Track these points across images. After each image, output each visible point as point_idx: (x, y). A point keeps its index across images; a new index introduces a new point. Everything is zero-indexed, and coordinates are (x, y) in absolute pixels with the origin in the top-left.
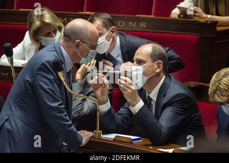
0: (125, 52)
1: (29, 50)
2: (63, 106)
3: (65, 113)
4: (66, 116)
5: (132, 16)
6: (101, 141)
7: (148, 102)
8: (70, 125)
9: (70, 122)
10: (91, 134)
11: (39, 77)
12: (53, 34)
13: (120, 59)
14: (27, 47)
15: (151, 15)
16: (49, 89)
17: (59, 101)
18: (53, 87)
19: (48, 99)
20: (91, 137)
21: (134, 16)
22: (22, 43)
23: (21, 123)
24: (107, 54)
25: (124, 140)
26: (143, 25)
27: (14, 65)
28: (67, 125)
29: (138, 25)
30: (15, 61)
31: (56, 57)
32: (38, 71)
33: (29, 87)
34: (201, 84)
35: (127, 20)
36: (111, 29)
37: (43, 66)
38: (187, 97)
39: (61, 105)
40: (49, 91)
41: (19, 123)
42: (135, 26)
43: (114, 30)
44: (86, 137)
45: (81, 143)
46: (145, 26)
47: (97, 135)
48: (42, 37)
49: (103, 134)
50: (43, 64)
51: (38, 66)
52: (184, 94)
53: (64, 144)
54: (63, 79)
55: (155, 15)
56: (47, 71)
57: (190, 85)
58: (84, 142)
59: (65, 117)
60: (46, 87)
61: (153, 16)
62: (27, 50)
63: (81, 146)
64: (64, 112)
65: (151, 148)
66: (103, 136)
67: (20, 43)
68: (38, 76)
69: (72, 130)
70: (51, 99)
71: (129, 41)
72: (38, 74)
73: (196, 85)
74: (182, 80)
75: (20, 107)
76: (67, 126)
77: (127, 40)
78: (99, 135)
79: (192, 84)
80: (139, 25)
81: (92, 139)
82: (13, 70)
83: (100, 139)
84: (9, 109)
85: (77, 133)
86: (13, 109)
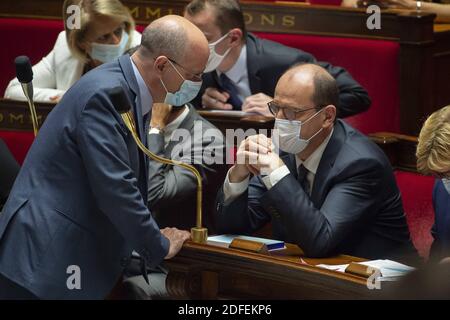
0: (255, 72)
1: (65, 69)
2: (134, 179)
3: (138, 193)
4: (138, 198)
5: (266, 4)
6: (206, 248)
7: (302, 178)
8: (147, 218)
9: (147, 212)
10: (185, 235)
11: (88, 121)
12: (114, 36)
13: (244, 86)
14: (61, 63)
15: (304, 1)
16: (107, 145)
17: (127, 169)
18: (116, 141)
19: (105, 164)
20: (186, 242)
21: (272, 4)
22: (50, 55)
23: (52, 212)
24: (219, 74)
25: (250, 247)
26: (288, 21)
27: (35, 99)
28: (140, 216)
30: (36, 90)
31: (122, 82)
32: (86, 109)
33: (69, 141)
34: (402, 137)
35: (257, 12)
37: (96, 100)
39: (129, 176)
40: (106, 148)
41: (49, 212)
42: (272, 23)
43: (237, 36)
44: (177, 241)
45: (166, 252)
46: (293, 23)
47: (198, 237)
48: (94, 44)
50: (97, 96)
51: (86, 100)
52: (370, 161)
53: (135, 253)
54: (130, 126)
56: (104, 109)
57: (380, 140)
58: (172, 250)
59: (136, 201)
60: (101, 141)
61: (307, 4)
62: (61, 68)
63: (166, 258)
64: (135, 191)
65: (303, 262)
66: (210, 239)
67: (45, 56)
68: (86, 119)
69: (150, 227)
70: (112, 165)
71: (264, 52)
72: (87, 115)
73: (395, 140)
74: (366, 129)
75: (51, 181)
76: (142, 219)
78: (203, 238)
79: (385, 137)
80: (282, 21)
81: (188, 245)
82: (32, 109)
83: (203, 245)
84: (29, 184)
85: (159, 233)
86: (36, 183)
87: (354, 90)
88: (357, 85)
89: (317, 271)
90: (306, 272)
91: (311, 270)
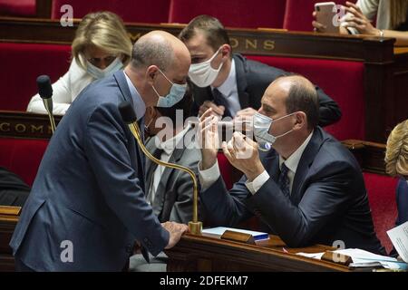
0: (243, 88)
1: (79, 87)
2: (137, 179)
3: (141, 192)
4: (142, 196)
5: (249, 30)
6: (201, 239)
7: (283, 174)
8: (149, 213)
9: (149, 208)
13: (234, 100)
15: (282, 28)
17: (130, 170)
20: (184, 233)
21: (254, 30)
22: (66, 75)
24: (212, 88)
25: (239, 238)
26: (269, 45)
28: (143, 211)
29: (260, 45)
32: (90, 121)
34: (368, 143)
35: (241, 38)
36: (221, 47)
37: (98, 114)
38: (349, 168)
39: (132, 176)
42: (255, 47)
43: (227, 51)
44: (175, 234)
45: (167, 242)
46: (273, 47)
47: (194, 229)
49: (204, 228)
54: (136, 135)
55: (289, 28)
57: (349, 146)
58: (172, 241)
59: (141, 199)
61: (286, 30)
62: (76, 86)
63: (167, 248)
64: (138, 190)
65: (285, 250)
66: (204, 231)
69: (152, 221)
71: (250, 71)
72: (91, 126)
73: (361, 145)
74: (340, 137)
76: (144, 214)
77: (247, 68)
78: (198, 229)
79: (354, 143)
80: (263, 45)
81: (186, 237)
82: (52, 120)
83: (199, 237)
84: (45, 187)
85: (160, 226)
86: (51, 186)
87: (329, 104)
88: (331, 100)
89: (296, 258)
90: (287, 259)
91: (291, 257)
